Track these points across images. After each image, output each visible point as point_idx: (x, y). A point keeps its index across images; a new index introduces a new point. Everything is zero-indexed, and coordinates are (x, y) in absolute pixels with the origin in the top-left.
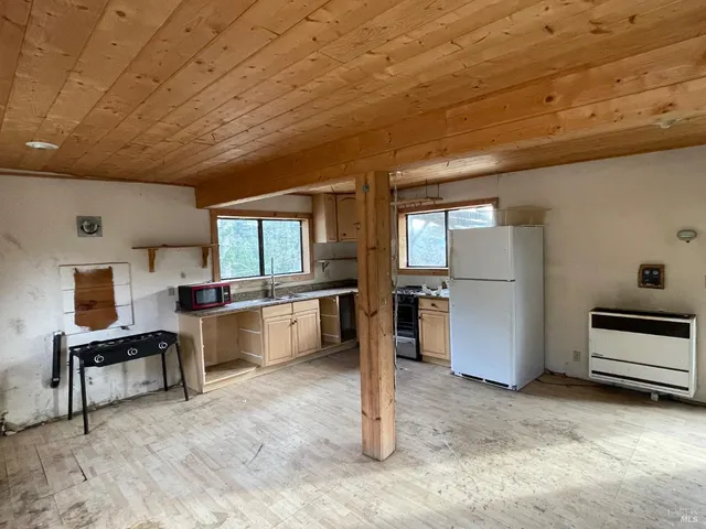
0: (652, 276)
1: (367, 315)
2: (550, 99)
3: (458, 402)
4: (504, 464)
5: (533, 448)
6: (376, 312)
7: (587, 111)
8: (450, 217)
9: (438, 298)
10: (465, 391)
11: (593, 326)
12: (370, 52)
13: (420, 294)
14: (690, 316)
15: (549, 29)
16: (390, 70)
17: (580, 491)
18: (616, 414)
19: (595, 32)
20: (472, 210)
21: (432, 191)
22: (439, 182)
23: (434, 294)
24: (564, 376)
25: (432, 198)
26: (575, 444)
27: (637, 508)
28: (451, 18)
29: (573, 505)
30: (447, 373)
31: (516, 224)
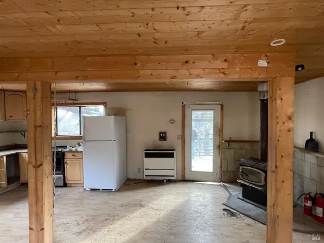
0: (163, 136)
1: (34, 167)
2: (135, 64)
3: (89, 204)
4: (115, 228)
5: (126, 216)
6: (41, 165)
7: (149, 72)
8: (82, 110)
9: (76, 151)
10: (92, 197)
11: (145, 157)
12: (47, 12)
13: (65, 150)
14: (174, 150)
15: (139, 35)
16: (59, 27)
17: (146, 228)
18: (155, 191)
19: (154, 42)
20: (93, 107)
21: (72, 96)
22: (76, 92)
23: (74, 149)
24: (135, 180)
25: (73, 100)
26: (142, 209)
27: (165, 227)
28: (99, 13)
29: (145, 236)
30: (82, 190)
31: (115, 115)
